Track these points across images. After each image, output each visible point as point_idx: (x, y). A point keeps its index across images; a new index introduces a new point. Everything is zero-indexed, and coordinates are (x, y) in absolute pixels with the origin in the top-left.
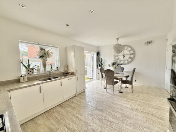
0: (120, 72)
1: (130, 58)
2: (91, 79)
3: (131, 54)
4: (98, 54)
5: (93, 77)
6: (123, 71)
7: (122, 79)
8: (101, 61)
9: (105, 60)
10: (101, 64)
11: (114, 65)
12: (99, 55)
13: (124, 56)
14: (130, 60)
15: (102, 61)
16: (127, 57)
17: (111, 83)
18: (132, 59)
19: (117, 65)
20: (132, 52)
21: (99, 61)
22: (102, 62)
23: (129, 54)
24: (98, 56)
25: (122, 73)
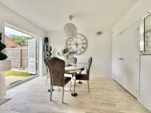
0: (72, 64)
1: (83, 47)
2: (34, 75)
3: (83, 44)
4: (46, 40)
5: (37, 72)
6: (76, 63)
7: (76, 73)
8: (49, 50)
9: (55, 49)
10: (49, 54)
11: (65, 53)
12: (47, 42)
13: (77, 45)
14: (82, 50)
15: (51, 50)
16: (80, 47)
17: (60, 83)
18: (85, 49)
19: (69, 53)
20: (84, 41)
21: (47, 50)
22: (51, 52)
23: (82, 43)
24: (45, 42)
25: (75, 64)
